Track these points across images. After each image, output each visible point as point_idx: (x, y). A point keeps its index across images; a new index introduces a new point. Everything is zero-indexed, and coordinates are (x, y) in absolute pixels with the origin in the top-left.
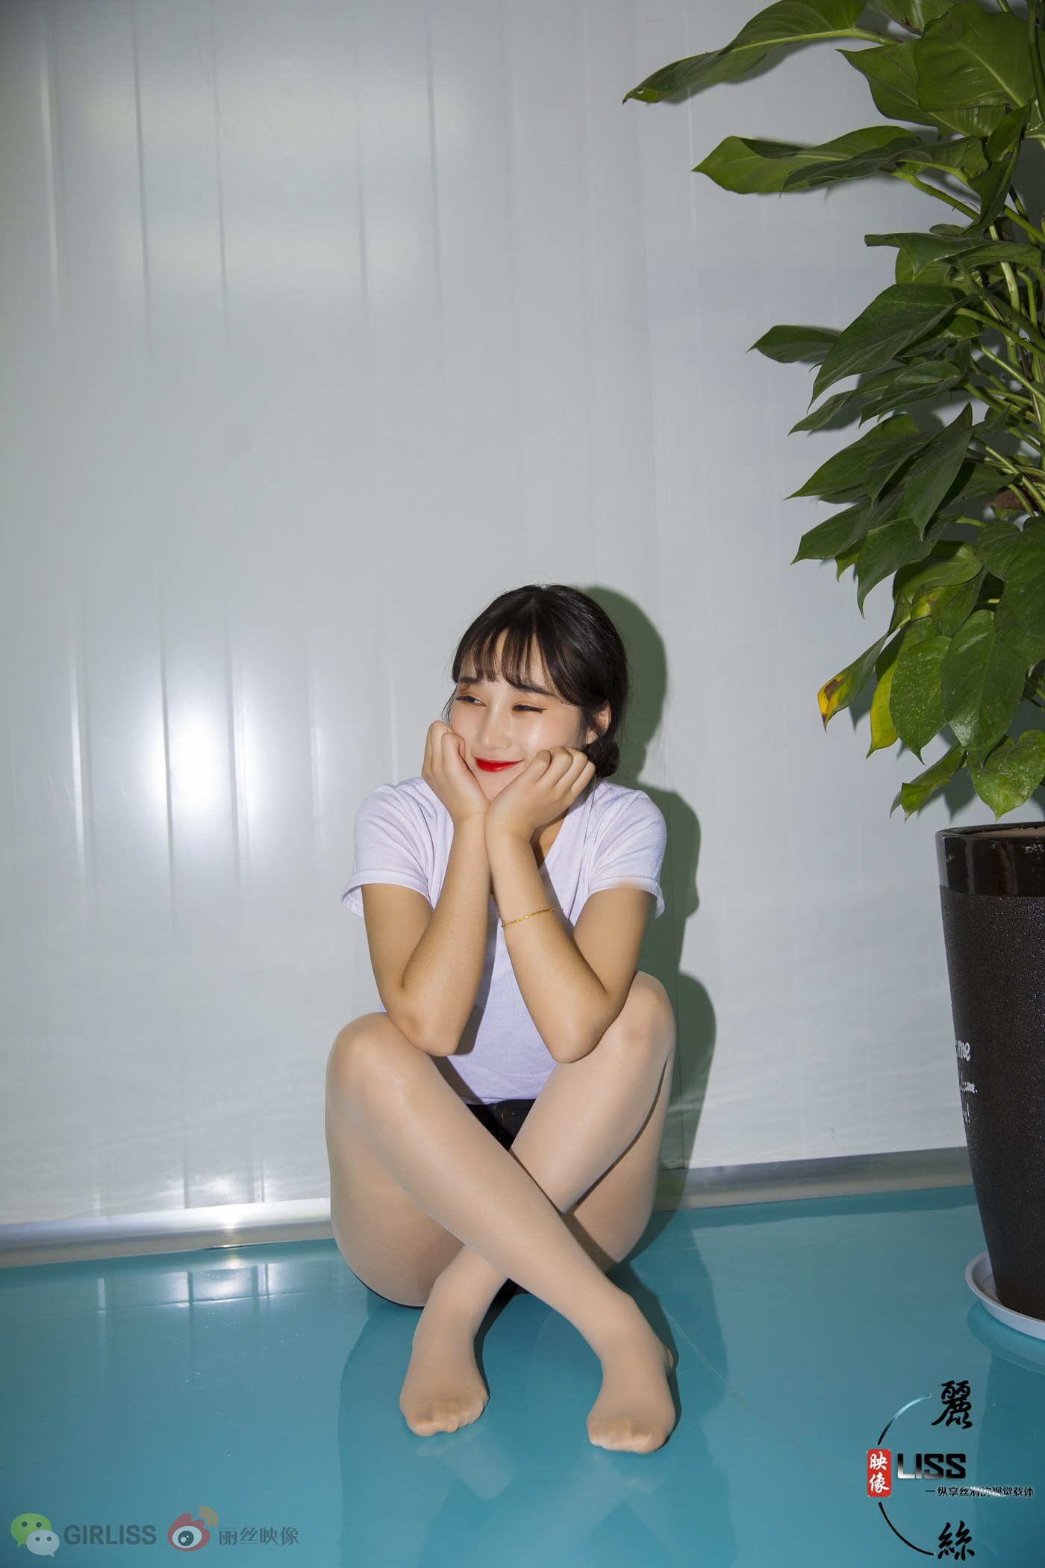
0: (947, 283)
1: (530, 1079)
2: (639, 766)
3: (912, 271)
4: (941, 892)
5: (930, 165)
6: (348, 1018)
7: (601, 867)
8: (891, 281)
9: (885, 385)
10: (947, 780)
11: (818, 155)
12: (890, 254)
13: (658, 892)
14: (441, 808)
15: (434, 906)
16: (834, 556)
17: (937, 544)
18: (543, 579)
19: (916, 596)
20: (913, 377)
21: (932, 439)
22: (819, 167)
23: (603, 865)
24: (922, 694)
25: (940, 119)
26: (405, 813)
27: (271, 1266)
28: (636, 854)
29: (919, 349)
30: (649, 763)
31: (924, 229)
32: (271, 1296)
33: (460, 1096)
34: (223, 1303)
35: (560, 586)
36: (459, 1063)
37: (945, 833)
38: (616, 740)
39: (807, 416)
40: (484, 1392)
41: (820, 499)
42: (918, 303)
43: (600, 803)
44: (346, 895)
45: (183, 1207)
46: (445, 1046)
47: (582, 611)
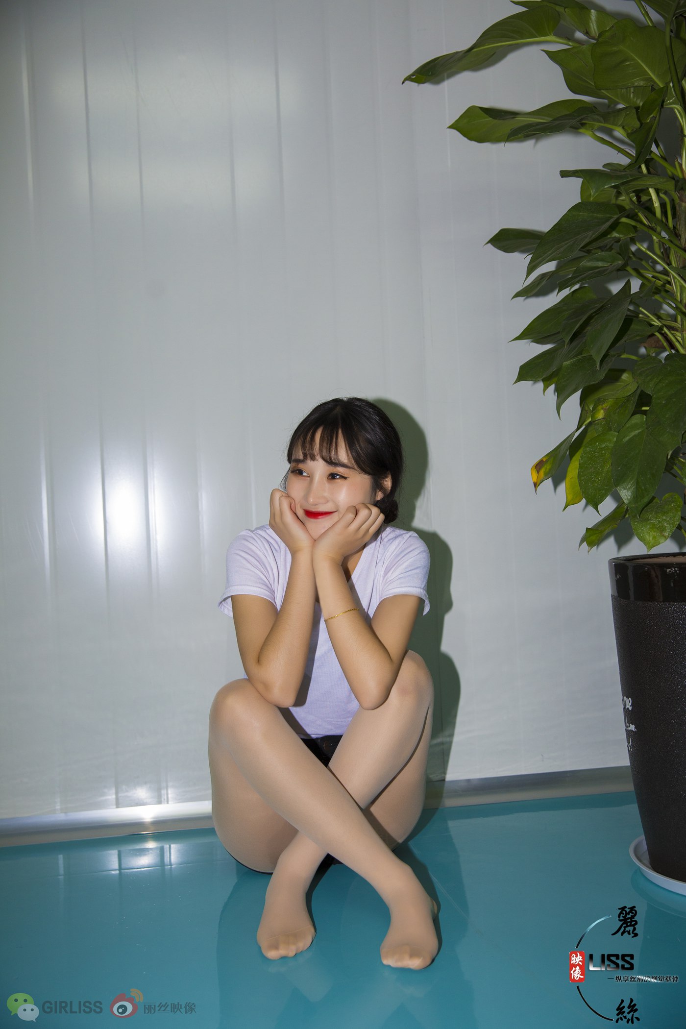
0: (613, 201)
1: (342, 722)
2: (411, 516)
3: (591, 194)
4: (612, 599)
5: (602, 124)
6: (223, 682)
7: (387, 581)
8: (578, 200)
9: (573, 268)
10: (616, 526)
11: (529, 118)
12: (576, 183)
13: (426, 596)
14: (283, 545)
15: (279, 609)
16: (541, 379)
17: (609, 370)
18: (345, 394)
19: (594, 405)
20: (592, 262)
21: (605, 302)
22: (529, 126)
23: (388, 580)
24: (599, 469)
25: (609, 95)
26: (259, 548)
27: (173, 846)
28: (410, 572)
29: (595, 245)
30: (418, 513)
31: (599, 167)
32: (173, 866)
33: (297, 733)
34: (141, 871)
35: (356, 398)
36: (297, 712)
37: (615, 561)
38: (396, 498)
39: (522, 288)
40: (313, 930)
41: (532, 342)
42: (595, 215)
43: (386, 540)
44: (221, 602)
45: (115, 807)
46: (287, 701)
47: (371, 414)
